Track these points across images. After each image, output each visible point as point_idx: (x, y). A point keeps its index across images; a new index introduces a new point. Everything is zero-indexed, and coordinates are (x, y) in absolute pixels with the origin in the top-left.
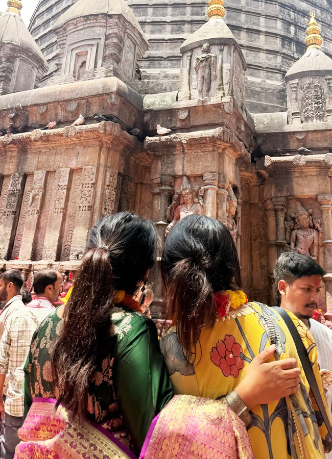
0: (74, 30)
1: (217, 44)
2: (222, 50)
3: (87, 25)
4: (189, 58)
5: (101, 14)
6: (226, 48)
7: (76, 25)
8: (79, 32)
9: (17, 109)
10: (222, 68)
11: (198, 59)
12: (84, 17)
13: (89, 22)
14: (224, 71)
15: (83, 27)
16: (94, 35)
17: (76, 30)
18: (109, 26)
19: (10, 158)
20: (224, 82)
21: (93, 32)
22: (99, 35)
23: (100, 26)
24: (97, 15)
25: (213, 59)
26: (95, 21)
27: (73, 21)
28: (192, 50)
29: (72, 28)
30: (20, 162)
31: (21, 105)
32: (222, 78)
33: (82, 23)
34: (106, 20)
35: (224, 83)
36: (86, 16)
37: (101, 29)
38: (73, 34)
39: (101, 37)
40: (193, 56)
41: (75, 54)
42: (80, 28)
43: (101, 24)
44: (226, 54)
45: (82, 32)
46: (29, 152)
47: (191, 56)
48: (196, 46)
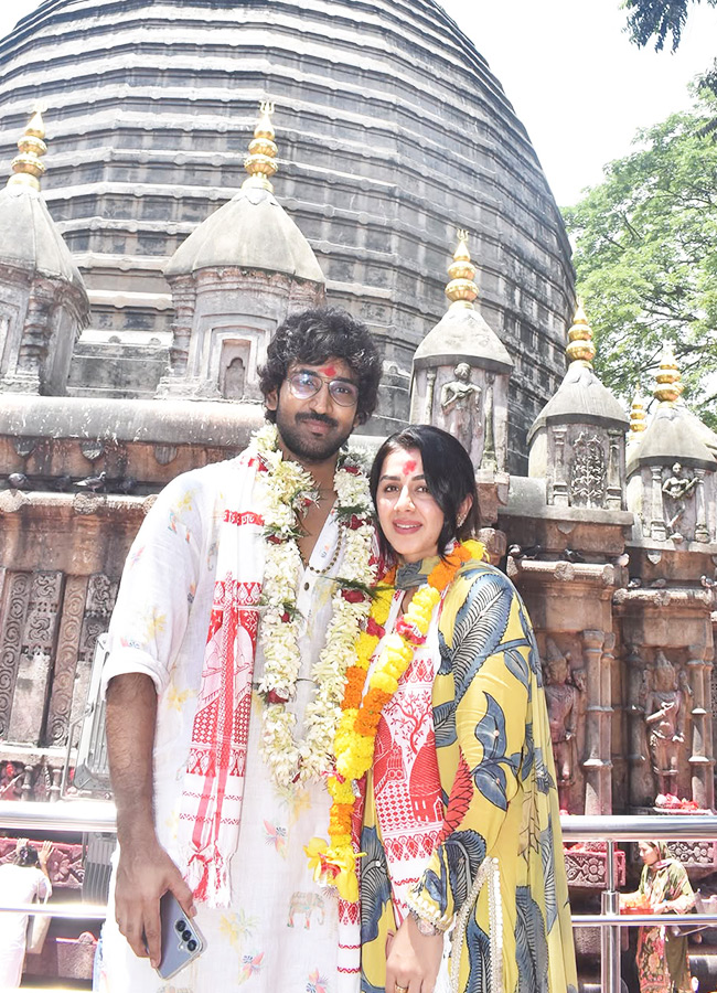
0: (214, 287)
1: (482, 369)
2: (492, 383)
3: (245, 285)
4: (430, 383)
5: (282, 273)
6: (497, 379)
7: (220, 278)
8: (227, 293)
9: (106, 442)
10: (492, 415)
11: (449, 390)
12: (242, 268)
13: (250, 280)
14: (497, 424)
15: (235, 286)
16: (261, 310)
17: (219, 287)
18: (293, 298)
19: (83, 541)
20: (496, 442)
21: (260, 302)
22: (273, 312)
23: (277, 295)
24: (273, 272)
25: (477, 397)
26: (264, 281)
27: (215, 270)
28: (435, 369)
29: (211, 281)
30: (106, 552)
31: (115, 436)
32: (492, 435)
33: (235, 279)
34: (289, 285)
35: (496, 446)
36: (247, 267)
37: (277, 300)
38: (212, 295)
39: (278, 318)
40: (437, 380)
41: (220, 342)
42: (227, 286)
43: (277, 291)
44: (499, 393)
45: (234, 295)
46: (128, 534)
47: (434, 380)
48: (445, 362)
